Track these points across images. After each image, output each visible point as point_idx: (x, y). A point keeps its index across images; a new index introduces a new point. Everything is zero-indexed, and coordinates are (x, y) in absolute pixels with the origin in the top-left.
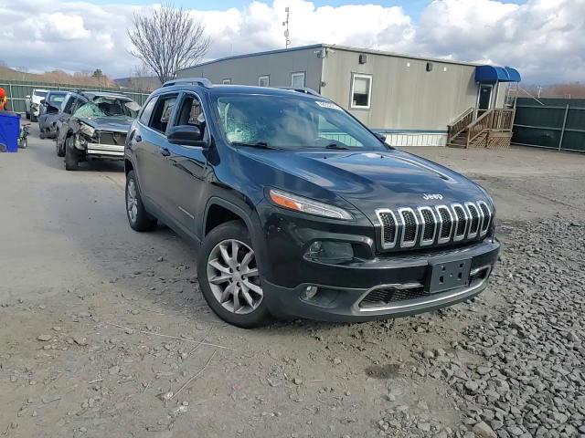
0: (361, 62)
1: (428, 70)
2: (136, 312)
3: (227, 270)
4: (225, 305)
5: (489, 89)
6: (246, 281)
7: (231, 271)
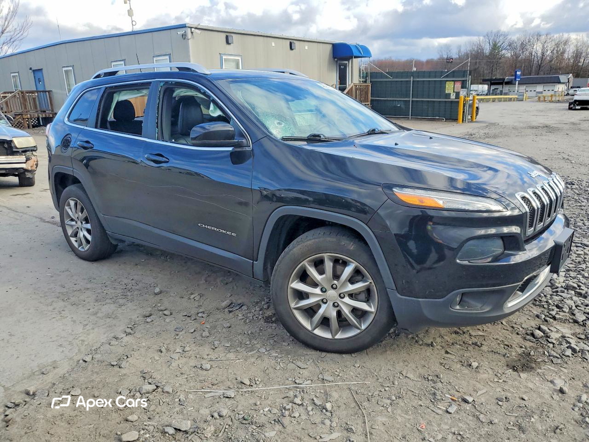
0: (228, 43)
1: (291, 48)
2: (208, 366)
3: (317, 291)
4: (318, 332)
5: (345, 66)
6: (347, 300)
7: (323, 290)
